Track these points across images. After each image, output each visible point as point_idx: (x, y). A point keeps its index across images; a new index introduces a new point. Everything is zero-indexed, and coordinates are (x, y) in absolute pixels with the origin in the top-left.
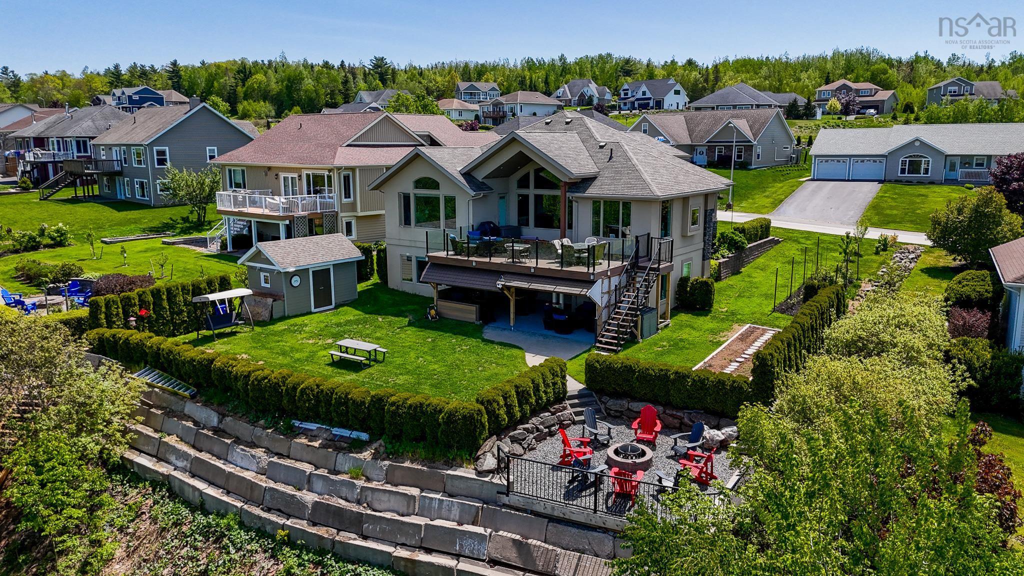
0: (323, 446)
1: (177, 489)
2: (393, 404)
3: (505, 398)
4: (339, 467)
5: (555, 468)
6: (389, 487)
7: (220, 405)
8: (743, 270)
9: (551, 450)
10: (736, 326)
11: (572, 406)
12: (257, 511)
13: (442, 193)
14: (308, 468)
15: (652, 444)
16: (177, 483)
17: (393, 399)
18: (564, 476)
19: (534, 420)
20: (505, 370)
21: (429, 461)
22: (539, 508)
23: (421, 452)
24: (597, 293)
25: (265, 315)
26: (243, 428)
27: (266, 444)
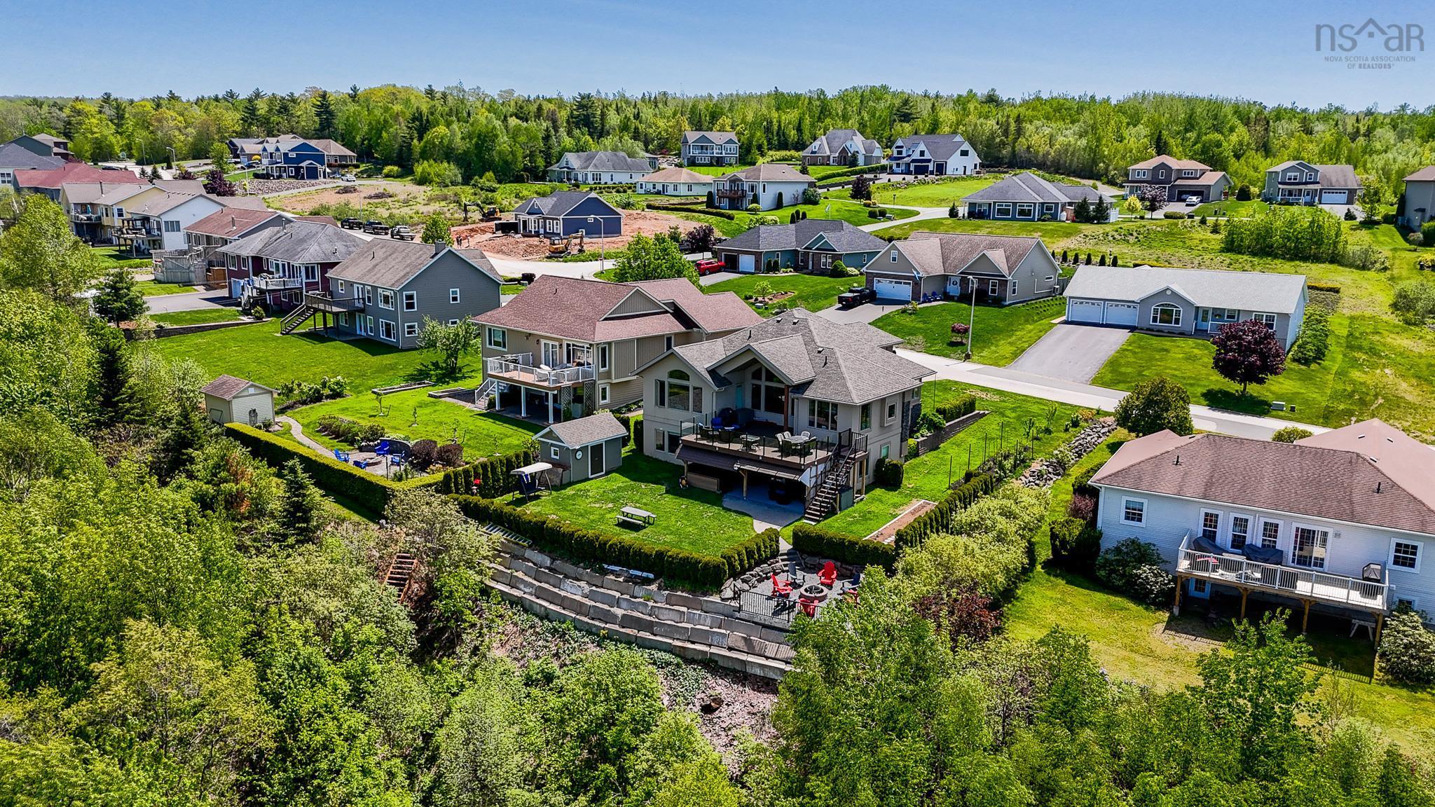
0: (625, 581)
1: (527, 607)
2: (670, 556)
3: (739, 555)
4: (636, 594)
5: (769, 598)
6: (668, 606)
7: (550, 552)
8: (942, 445)
9: (767, 587)
10: (914, 500)
11: (782, 560)
12: (586, 619)
13: (691, 383)
14: (617, 595)
15: (830, 586)
16: (527, 602)
17: (670, 553)
18: (773, 603)
19: (757, 569)
20: (738, 534)
21: (692, 592)
22: (756, 620)
23: (688, 586)
24: (807, 478)
25: (557, 481)
26: (569, 568)
27: (586, 578)
